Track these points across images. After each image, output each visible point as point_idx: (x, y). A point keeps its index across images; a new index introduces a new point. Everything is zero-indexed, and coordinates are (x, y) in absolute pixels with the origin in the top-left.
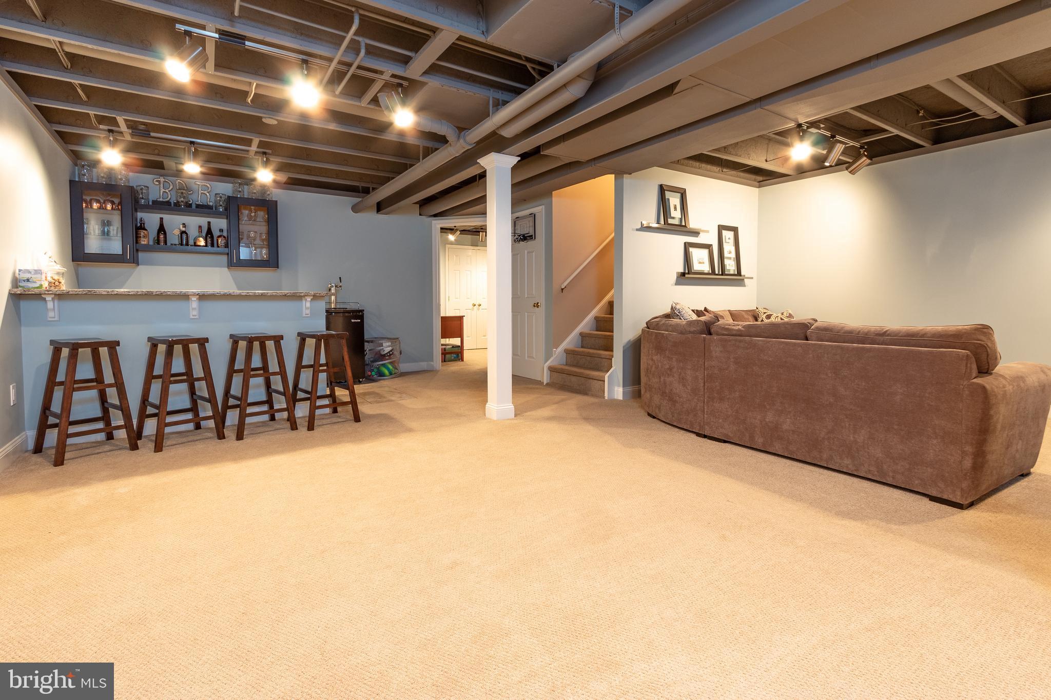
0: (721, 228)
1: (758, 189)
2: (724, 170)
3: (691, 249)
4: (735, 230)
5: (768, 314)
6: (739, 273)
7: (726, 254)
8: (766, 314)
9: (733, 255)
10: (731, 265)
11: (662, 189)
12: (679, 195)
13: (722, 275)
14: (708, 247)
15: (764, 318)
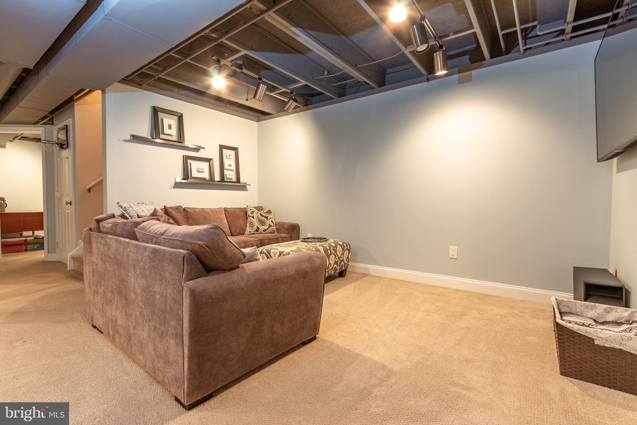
0: (222, 147)
1: (257, 123)
2: (228, 105)
3: (189, 161)
4: (235, 149)
5: (253, 210)
6: (238, 181)
7: (226, 167)
8: (251, 211)
9: (233, 167)
10: (230, 175)
11: (155, 111)
12: (176, 118)
13: (222, 182)
14: (209, 160)
15: (250, 213)
